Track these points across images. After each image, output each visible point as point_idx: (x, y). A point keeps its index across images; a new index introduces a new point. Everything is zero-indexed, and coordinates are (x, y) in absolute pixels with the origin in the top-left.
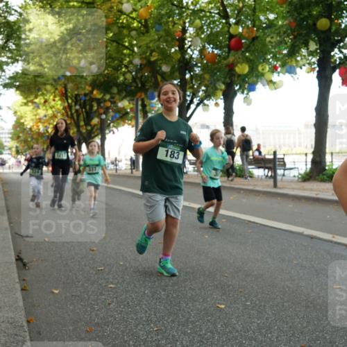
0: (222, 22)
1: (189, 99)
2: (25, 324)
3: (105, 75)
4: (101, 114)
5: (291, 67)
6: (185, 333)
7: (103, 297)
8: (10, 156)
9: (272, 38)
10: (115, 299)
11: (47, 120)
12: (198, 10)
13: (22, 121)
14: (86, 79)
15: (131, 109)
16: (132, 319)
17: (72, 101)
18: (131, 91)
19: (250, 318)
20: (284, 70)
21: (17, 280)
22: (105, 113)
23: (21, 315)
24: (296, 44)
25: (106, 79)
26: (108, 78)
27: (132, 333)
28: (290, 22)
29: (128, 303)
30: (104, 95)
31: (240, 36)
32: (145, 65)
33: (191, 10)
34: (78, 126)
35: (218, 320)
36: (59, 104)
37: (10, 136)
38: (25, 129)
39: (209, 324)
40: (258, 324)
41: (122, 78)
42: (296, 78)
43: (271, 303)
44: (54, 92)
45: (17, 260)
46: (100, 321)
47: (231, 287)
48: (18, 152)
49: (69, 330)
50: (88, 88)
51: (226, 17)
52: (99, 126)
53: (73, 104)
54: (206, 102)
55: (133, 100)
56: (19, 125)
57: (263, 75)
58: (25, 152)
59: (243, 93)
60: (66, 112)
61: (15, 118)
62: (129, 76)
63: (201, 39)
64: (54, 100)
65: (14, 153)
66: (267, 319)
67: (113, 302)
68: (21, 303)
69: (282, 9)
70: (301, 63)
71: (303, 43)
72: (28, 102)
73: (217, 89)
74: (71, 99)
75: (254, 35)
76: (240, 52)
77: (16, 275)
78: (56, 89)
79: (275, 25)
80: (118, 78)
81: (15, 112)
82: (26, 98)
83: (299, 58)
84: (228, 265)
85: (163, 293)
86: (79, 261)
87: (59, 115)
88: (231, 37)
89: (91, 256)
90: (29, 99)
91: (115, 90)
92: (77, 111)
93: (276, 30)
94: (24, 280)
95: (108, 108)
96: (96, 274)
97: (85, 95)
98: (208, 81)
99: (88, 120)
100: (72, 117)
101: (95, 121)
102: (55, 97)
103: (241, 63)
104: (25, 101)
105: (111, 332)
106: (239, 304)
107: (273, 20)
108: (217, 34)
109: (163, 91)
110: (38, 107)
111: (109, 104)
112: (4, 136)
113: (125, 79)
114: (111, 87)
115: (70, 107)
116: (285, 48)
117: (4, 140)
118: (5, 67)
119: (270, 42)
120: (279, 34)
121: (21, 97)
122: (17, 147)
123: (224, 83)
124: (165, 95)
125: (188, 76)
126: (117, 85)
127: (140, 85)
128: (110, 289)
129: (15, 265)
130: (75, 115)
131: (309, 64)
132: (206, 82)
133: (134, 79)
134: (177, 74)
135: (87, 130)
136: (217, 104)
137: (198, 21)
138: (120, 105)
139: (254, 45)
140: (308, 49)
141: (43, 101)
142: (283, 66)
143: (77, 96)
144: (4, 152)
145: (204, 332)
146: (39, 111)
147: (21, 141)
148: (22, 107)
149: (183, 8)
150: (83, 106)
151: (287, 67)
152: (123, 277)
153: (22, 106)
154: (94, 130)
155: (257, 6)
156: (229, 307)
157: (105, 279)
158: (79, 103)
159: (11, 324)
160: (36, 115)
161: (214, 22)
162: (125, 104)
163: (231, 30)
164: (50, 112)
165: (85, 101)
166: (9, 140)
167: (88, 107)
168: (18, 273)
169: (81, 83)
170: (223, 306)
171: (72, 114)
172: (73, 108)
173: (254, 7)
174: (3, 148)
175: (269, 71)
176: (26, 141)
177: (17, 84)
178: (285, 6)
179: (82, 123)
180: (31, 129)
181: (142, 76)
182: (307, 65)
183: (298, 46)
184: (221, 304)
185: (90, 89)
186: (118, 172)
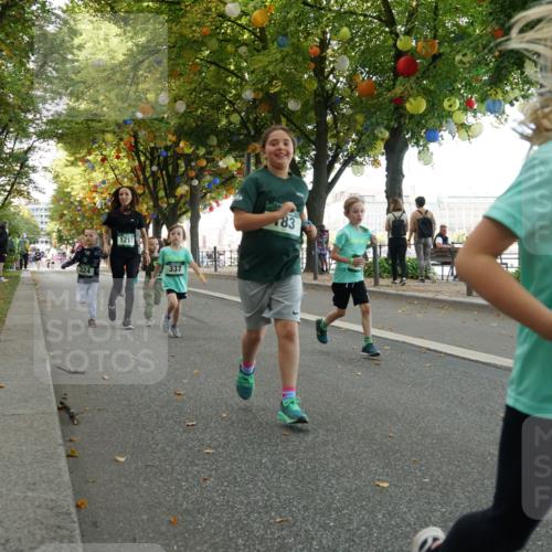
0: (384, 31)
1: (331, 153)
2: (73, 510)
3: (198, 117)
4: (192, 179)
5: (494, 102)
6: (324, 527)
7: (195, 468)
8: (48, 246)
9: (464, 55)
10: (213, 472)
11: (107, 189)
12: (345, 13)
13: (69, 190)
14: (168, 123)
15: (239, 170)
16: (242, 503)
17: (147, 158)
18: (239, 141)
19: (429, 503)
20: (484, 107)
21: (60, 441)
22: (197, 177)
23: (67, 496)
24: (502, 65)
25: (199, 123)
26: (203, 121)
27: (241, 525)
28: (494, 30)
29: (235, 478)
30: (197, 149)
31: (412, 53)
32: (261, 101)
33: (334, 11)
34: (156, 199)
35: (378, 507)
36: (125, 164)
37: (48, 213)
38: (72, 203)
39: (364, 512)
40: (443, 514)
41: (224, 122)
42: (503, 121)
43: (462, 480)
44: (118, 145)
45: (59, 409)
46: (191, 507)
47: (399, 454)
48: (61, 239)
49: (143, 520)
50: (172, 138)
51: (391, 22)
52: (188, 198)
53: (148, 163)
54: (358, 158)
55: (243, 156)
56: (62, 197)
57: (450, 115)
58: (73, 239)
59: (417, 144)
60: (137, 176)
61: (55, 186)
62: (235, 118)
63: (350, 58)
64: (118, 157)
65: (54, 241)
66: (456, 505)
67: (211, 476)
68: (67, 477)
69: (480, 9)
70: (512, 96)
71: (514, 63)
72: (76, 159)
73: (376, 138)
74: (145, 154)
75: (435, 51)
76: (413, 79)
77: (59, 433)
78: (121, 139)
79: (470, 36)
80: (219, 121)
81: (57, 177)
82: (74, 154)
83: (508, 88)
84: (395, 419)
85: (289, 463)
86: (157, 412)
87: (126, 180)
88: (399, 54)
89: (176, 403)
90: (78, 156)
91: (213, 141)
92: (153, 174)
93: (471, 42)
94: (71, 441)
95: (202, 169)
96: (184, 432)
97: (167, 148)
98: (362, 126)
99: (171, 189)
100: (145, 184)
101: (183, 189)
102: (119, 151)
103: (415, 97)
104: (72, 159)
105: (208, 523)
106: (411, 481)
107: (466, 28)
108: (377, 50)
109: (270, 139)
110: (93, 169)
111: (204, 163)
112: (39, 213)
113: (230, 123)
114: (207, 137)
115: (142, 167)
116: (486, 72)
117: (39, 219)
118: (40, 105)
119: (461, 62)
120: (475, 50)
121: (66, 153)
122: (59, 231)
123: (387, 128)
124: (274, 145)
125: (329, 118)
126: (217, 133)
127: (253, 133)
128: (207, 456)
129: (57, 418)
130: (150, 180)
131: (524, 97)
132: (359, 127)
133: (244, 123)
134: (312, 114)
135: (169, 204)
136: (376, 163)
137: (345, 31)
138: (222, 164)
139: (435, 67)
140: (522, 73)
141: (99, 158)
142: (482, 100)
143: (153, 150)
144: (40, 240)
145: (355, 525)
146: (94, 174)
147: (66, 222)
148: (67, 169)
149: (321, 9)
150: (163, 166)
151: (489, 101)
152: (225, 438)
153: (66, 166)
154: (181, 204)
155: (441, 5)
156: (396, 486)
157: (199, 440)
158: (156, 162)
159: (52, 509)
160: (89, 181)
161: (372, 31)
162: (229, 163)
163: (399, 43)
164: (111, 176)
165: (166, 158)
166: (47, 220)
167: (170, 168)
168: (62, 431)
169: (159, 129)
170: (386, 485)
171: (146, 179)
172: (148, 169)
173: (436, 7)
174: (39, 234)
175: (459, 109)
176: (73, 222)
177: (60, 131)
178: (485, 4)
179: (162, 194)
180: (80, 202)
181: (256, 119)
182: (521, 99)
183: (505, 67)
184: (383, 481)
185: (174, 138)
186: (219, 270)
